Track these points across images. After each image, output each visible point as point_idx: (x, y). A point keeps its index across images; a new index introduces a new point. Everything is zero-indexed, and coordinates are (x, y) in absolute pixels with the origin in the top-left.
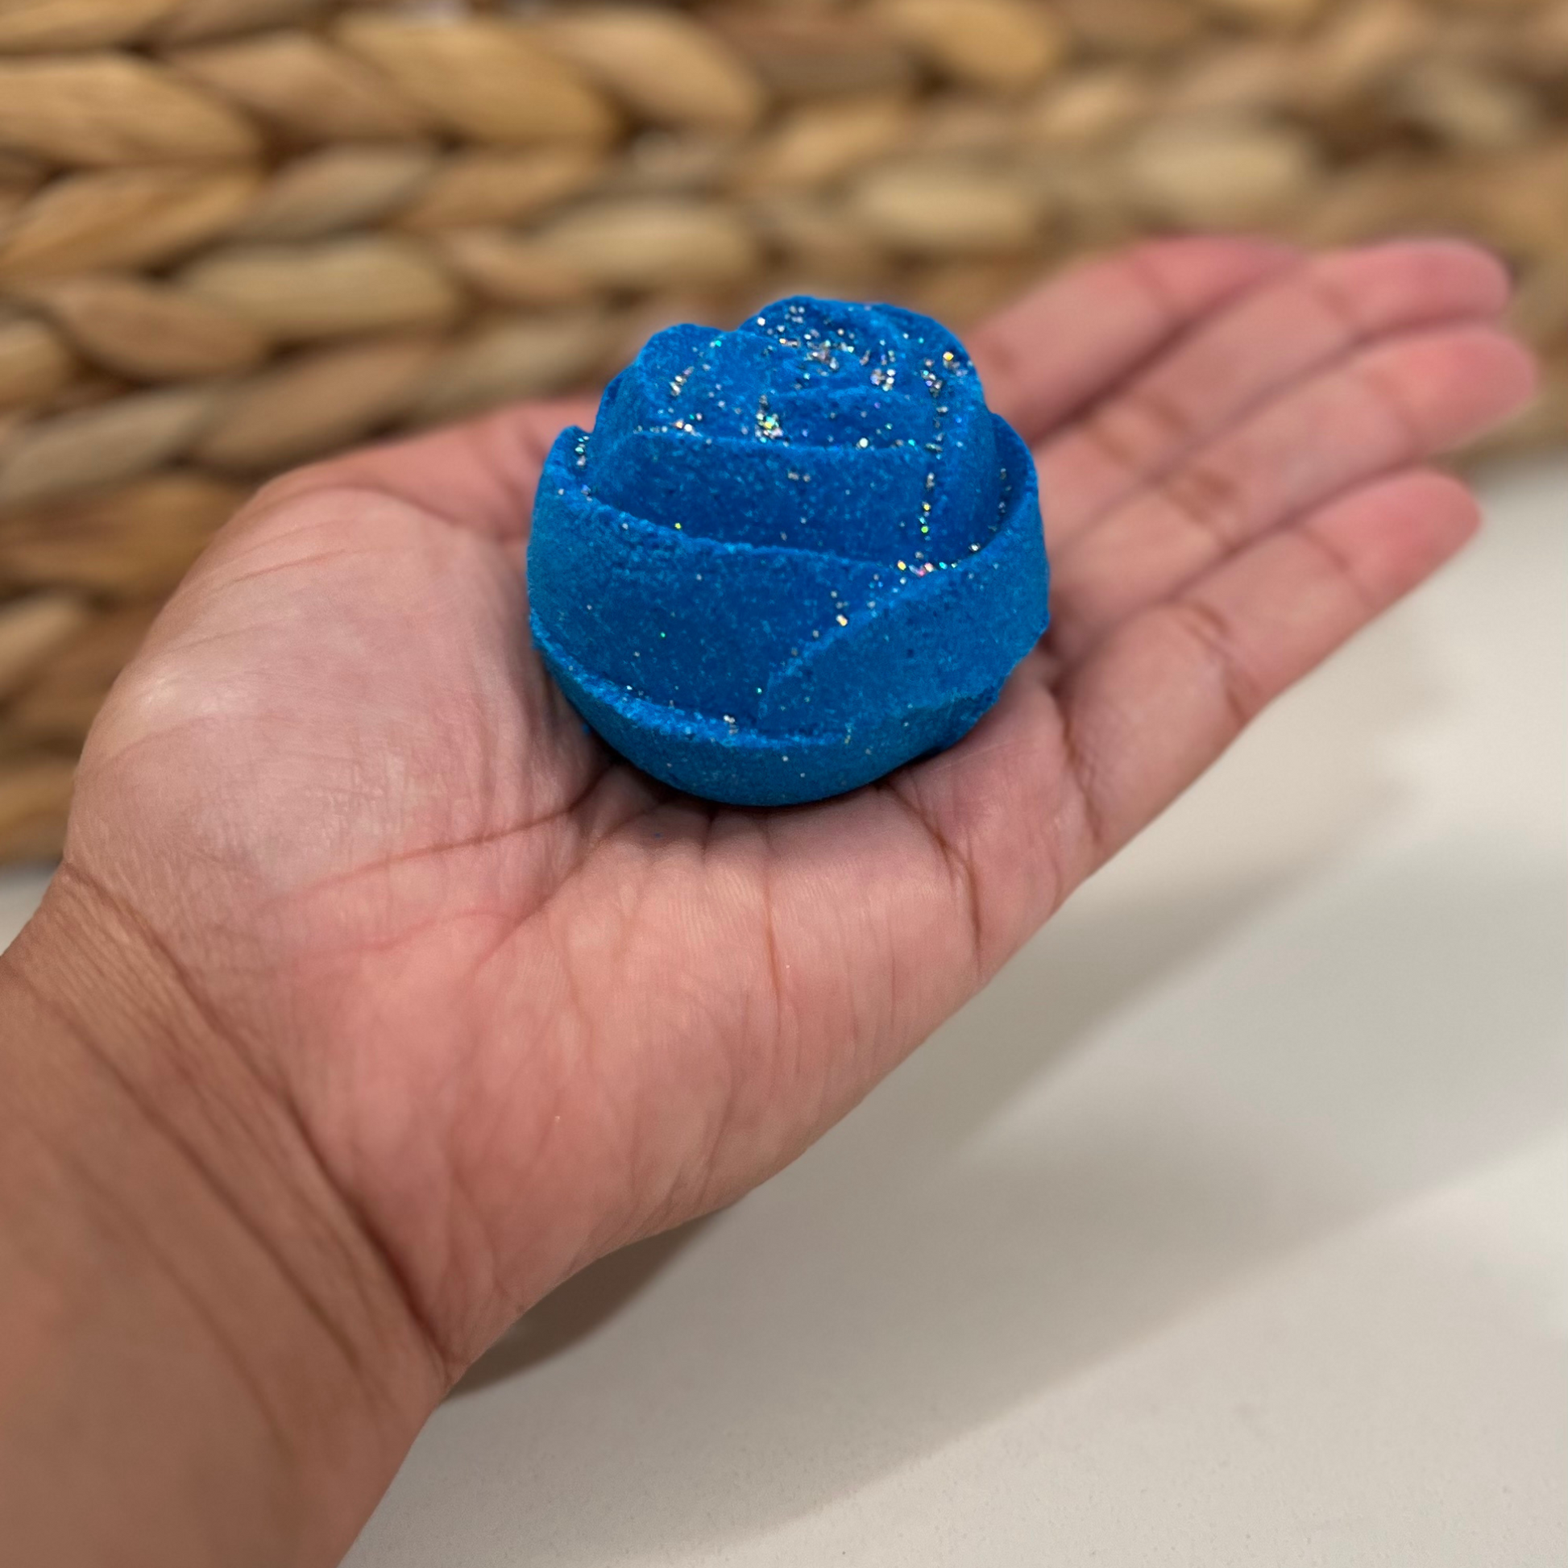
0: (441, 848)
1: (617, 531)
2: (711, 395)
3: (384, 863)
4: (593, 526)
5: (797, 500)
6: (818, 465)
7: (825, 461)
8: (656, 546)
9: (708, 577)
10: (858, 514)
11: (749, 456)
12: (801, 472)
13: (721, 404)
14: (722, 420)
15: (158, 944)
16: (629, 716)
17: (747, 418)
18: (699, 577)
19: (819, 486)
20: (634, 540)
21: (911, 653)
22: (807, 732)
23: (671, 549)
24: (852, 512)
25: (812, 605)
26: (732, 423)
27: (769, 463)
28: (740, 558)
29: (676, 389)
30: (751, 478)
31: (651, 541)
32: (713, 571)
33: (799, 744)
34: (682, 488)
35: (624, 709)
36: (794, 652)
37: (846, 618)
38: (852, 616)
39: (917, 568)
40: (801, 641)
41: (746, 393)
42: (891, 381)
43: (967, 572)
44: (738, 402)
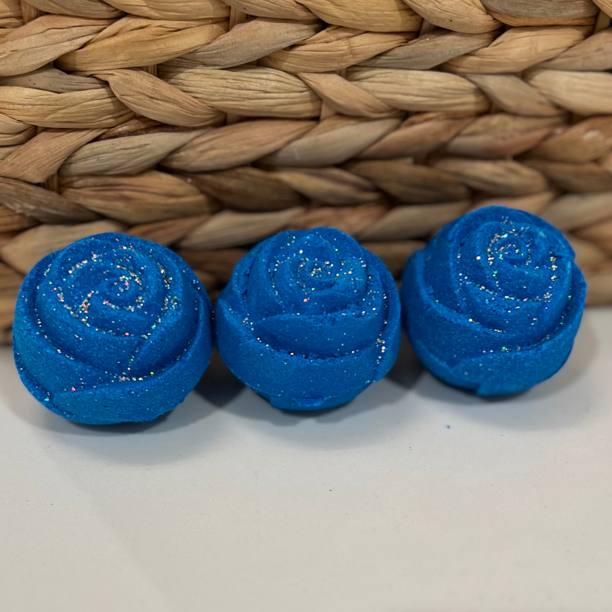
5: (77, 343)
10: (99, 356)
24: (97, 355)
25: (73, 379)
36: (65, 390)
37: (84, 388)
38: (86, 388)
39: (122, 377)
40: (68, 387)
41: (84, 291)
42: (142, 305)
43: (131, 391)
44: (78, 294)
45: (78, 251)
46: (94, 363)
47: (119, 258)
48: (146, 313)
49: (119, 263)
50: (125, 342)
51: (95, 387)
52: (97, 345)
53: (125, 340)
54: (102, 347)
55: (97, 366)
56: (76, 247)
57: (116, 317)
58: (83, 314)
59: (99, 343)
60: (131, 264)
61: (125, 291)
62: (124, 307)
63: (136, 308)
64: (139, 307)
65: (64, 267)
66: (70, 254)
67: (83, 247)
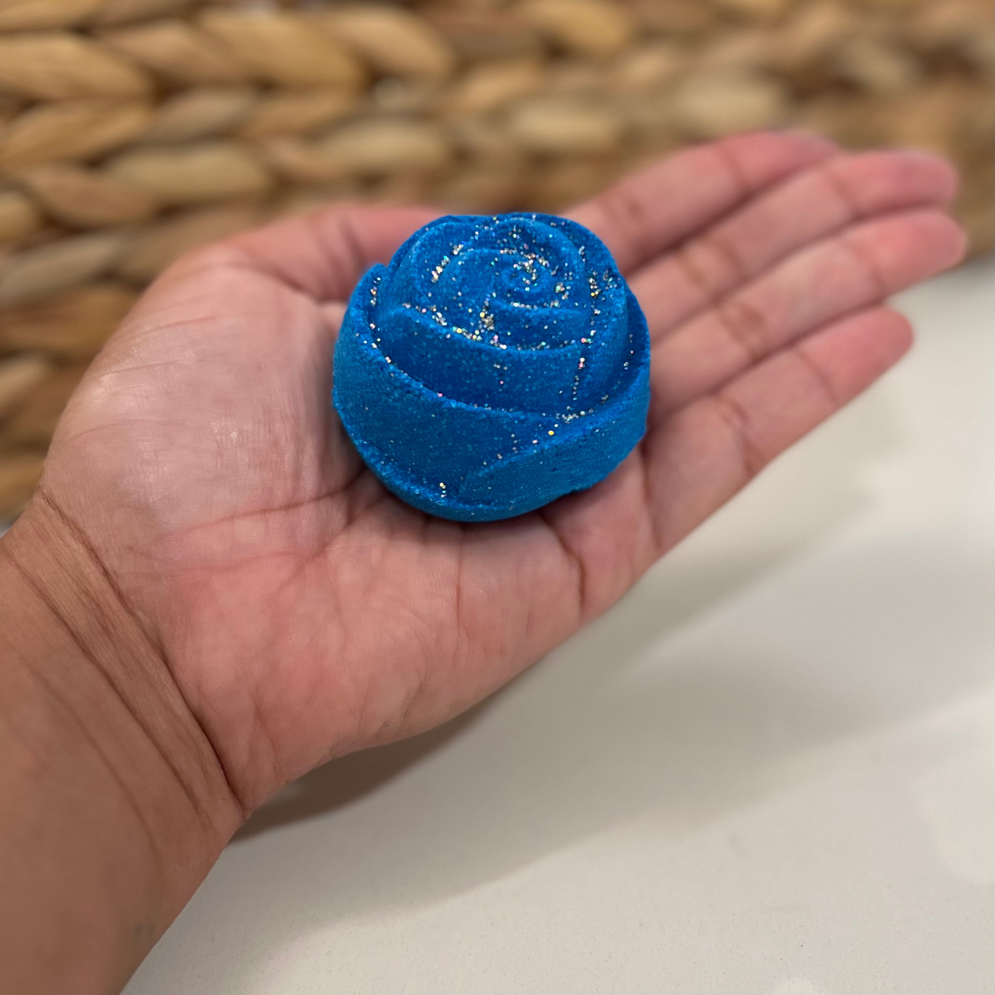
0: (265, 510)
1: (387, 376)
2: (455, 298)
3: (232, 517)
4: (373, 367)
5: (498, 378)
6: (513, 362)
7: (517, 359)
8: (409, 392)
9: (438, 417)
10: (534, 389)
11: (472, 351)
12: (503, 365)
13: (460, 305)
14: (459, 316)
15: (92, 552)
16: (384, 474)
17: (474, 315)
18: (433, 416)
19: (512, 373)
20: (397, 384)
21: (554, 470)
22: (488, 503)
23: (419, 396)
24: (531, 387)
25: (499, 440)
26: (466, 318)
27: (483, 357)
28: (459, 411)
29: (436, 277)
30: (471, 363)
31: (406, 389)
32: (441, 414)
33: (482, 509)
34: (429, 356)
35: (381, 469)
36: (485, 463)
37: (518, 449)
38: (522, 447)
39: (567, 416)
40: (489, 458)
41: (477, 297)
42: (567, 293)
43: (595, 429)
44: (470, 304)
45: (432, 245)
46: (525, 404)
47: (501, 239)
48: (577, 304)
49: (502, 245)
50: (569, 355)
51: (535, 442)
52: (531, 371)
53: (568, 351)
54: (539, 373)
55: (528, 408)
56: (429, 241)
57: (548, 318)
58: (487, 332)
59: (535, 366)
60: (523, 241)
61: (532, 282)
62: (545, 304)
63: (561, 300)
64: (563, 298)
65: (423, 274)
66: (424, 252)
67: (437, 238)
